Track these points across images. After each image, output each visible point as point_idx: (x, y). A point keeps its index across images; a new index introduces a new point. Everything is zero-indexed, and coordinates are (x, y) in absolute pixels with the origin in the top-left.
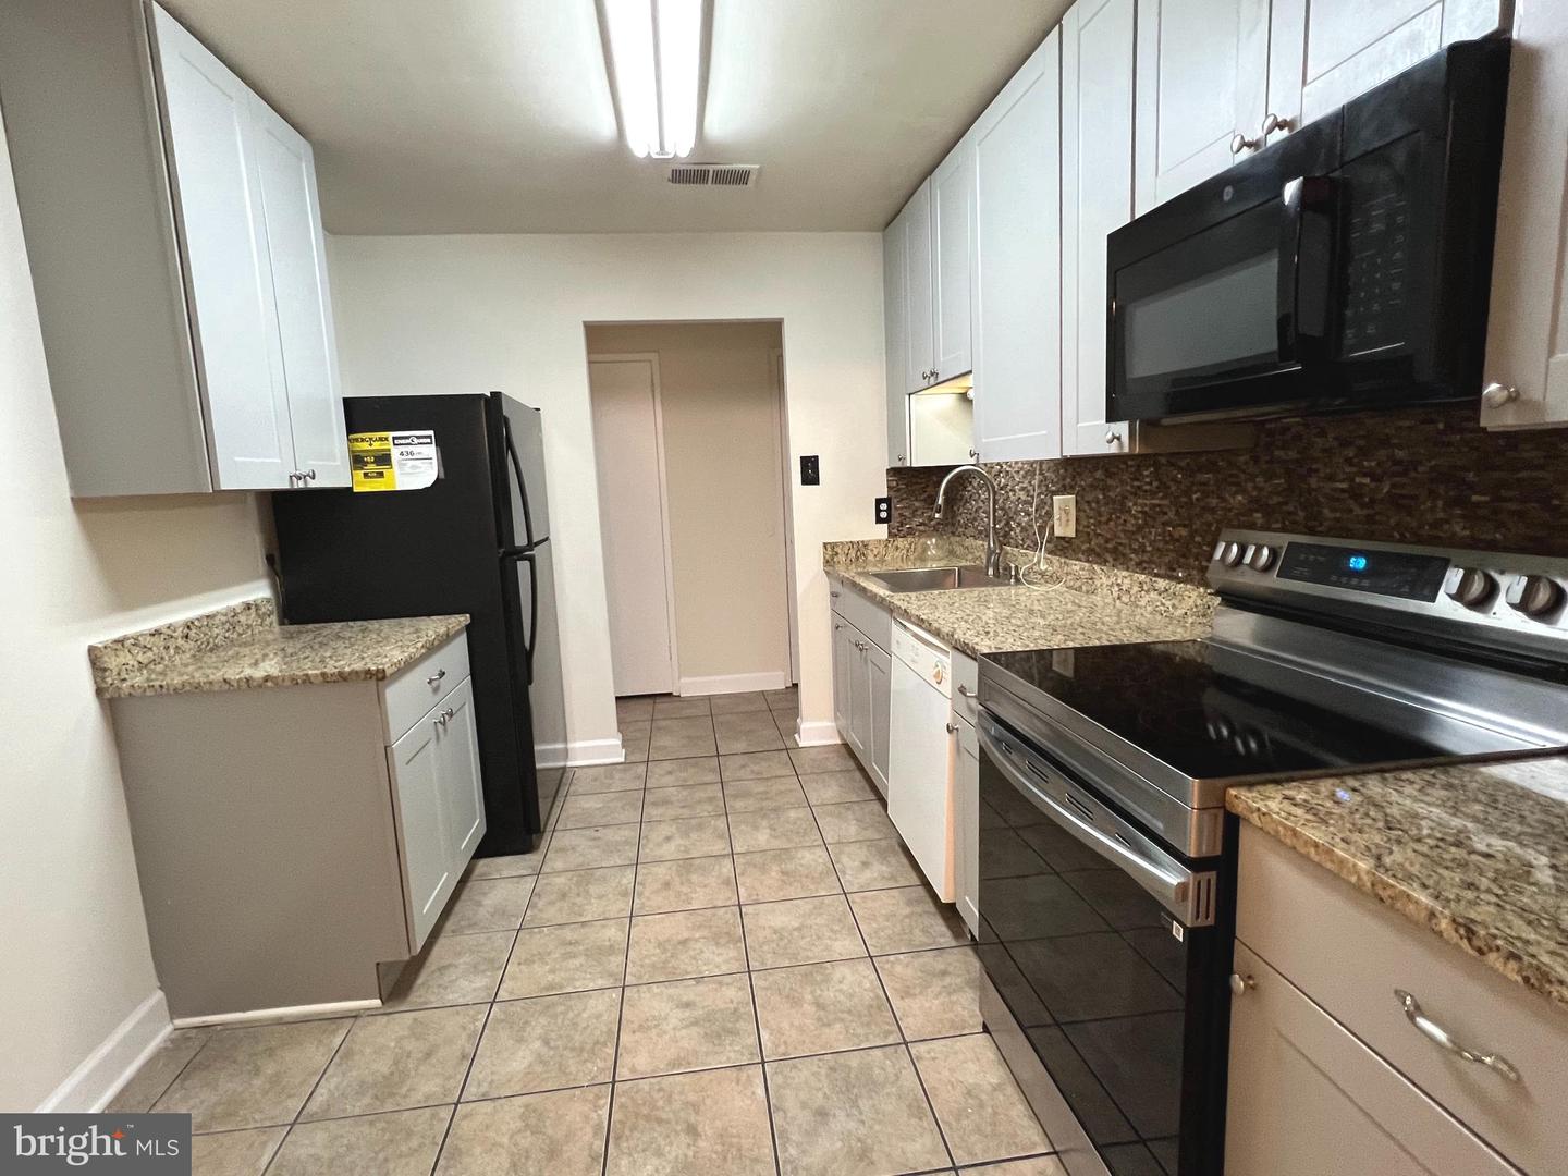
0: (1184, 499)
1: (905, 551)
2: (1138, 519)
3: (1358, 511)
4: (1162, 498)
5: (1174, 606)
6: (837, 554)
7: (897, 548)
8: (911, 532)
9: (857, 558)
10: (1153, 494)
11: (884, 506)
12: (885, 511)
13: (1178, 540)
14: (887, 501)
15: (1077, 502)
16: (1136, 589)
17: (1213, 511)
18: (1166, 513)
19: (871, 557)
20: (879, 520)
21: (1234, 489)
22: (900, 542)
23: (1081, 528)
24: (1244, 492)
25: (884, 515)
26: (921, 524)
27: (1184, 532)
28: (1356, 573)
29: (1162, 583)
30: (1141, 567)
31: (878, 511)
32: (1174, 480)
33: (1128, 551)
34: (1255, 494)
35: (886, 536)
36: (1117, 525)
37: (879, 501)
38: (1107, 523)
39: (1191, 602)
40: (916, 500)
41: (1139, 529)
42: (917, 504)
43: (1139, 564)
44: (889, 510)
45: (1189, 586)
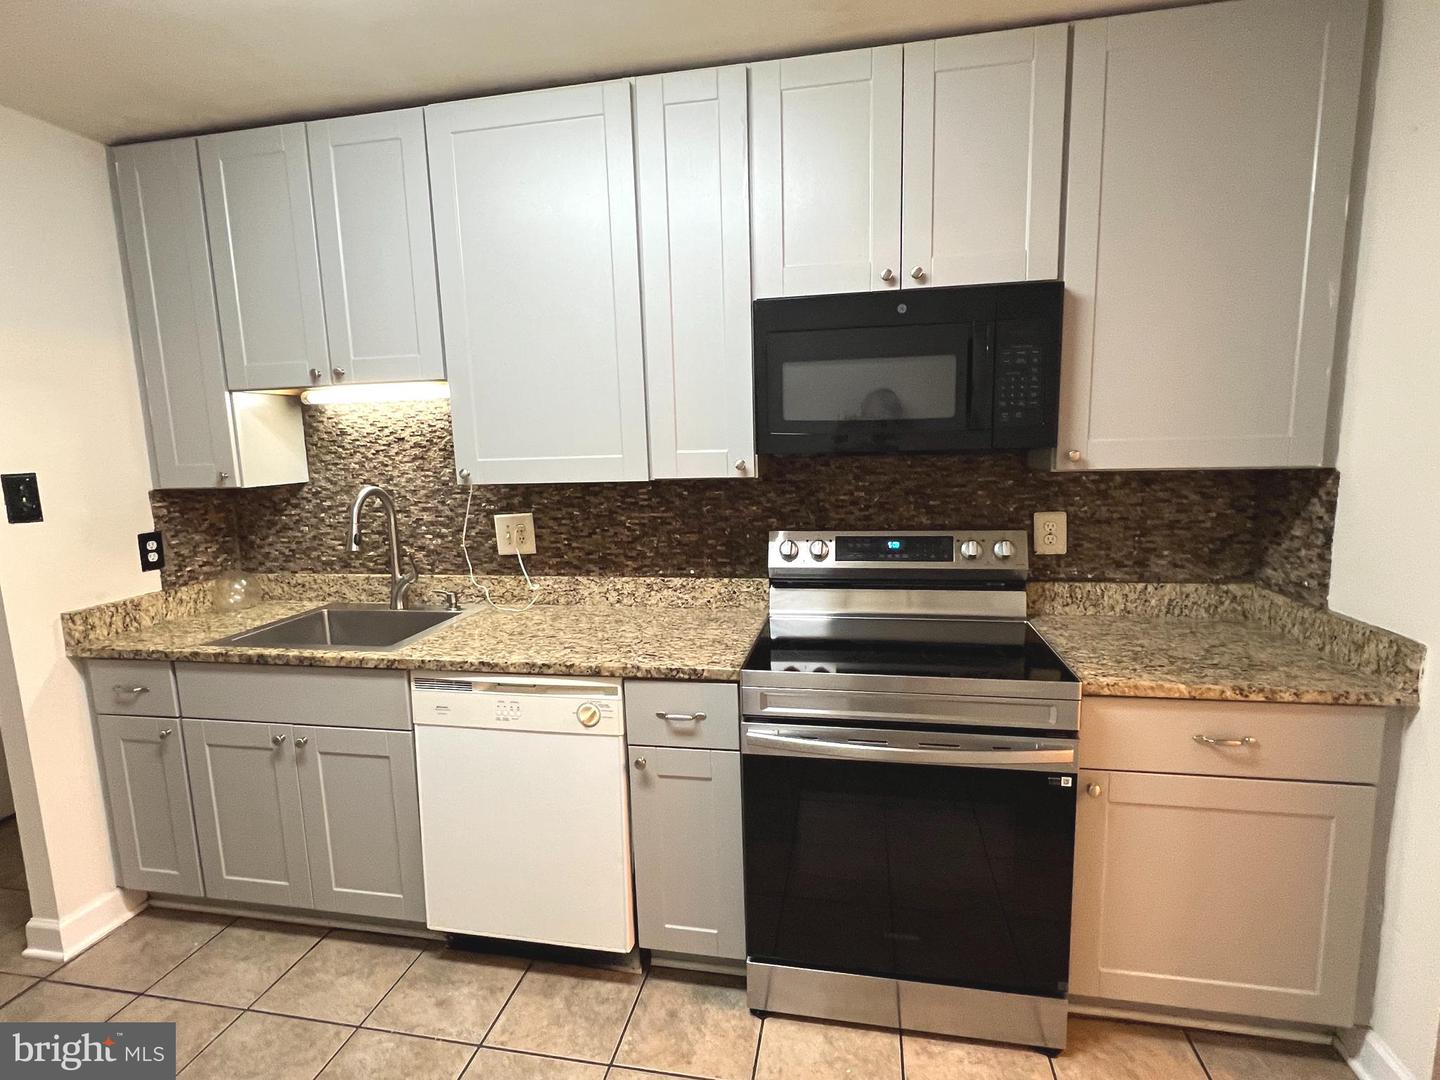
0: (692, 511)
1: (192, 604)
2: (635, 530)
3: (857, 513)
4: (663, 512)
5: (693, 598)
6: (93, 627)
7: (181, 600)
8: (193, 577)
9: (126, 627)
10: (652, 508)
11: (152, 545)
12: (153, 551)
13: (687, 545)
14: (155, 536)
15: (535, 520)
16: (642, 590)
17: (726, 519)
18: (670, 524)
19: (146, 622)
20: (147, 566)
21: (747, 502)
22: (184, 593)
23: (545, 544)
24: (759, 503)
25: (153, 557)
26: (205, 564)
27: (694, 538)
28: (893, 551)
29: (677, 582)
30: (639, 571)
31: (144, 553)
32: (680, 496)
33: (622, 559)
34: (769, 505)
35: (158, 587)
36: (603, 537)
37: (143, 539)
38: (590, 535)
39: (715, 591)
40: (196, 532)
41: (636, 539)
42: (197, 537)
43: (636, 570)
44: (159, 550)
45: (711, 579)
